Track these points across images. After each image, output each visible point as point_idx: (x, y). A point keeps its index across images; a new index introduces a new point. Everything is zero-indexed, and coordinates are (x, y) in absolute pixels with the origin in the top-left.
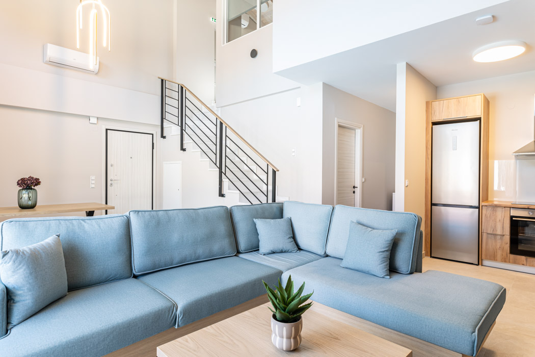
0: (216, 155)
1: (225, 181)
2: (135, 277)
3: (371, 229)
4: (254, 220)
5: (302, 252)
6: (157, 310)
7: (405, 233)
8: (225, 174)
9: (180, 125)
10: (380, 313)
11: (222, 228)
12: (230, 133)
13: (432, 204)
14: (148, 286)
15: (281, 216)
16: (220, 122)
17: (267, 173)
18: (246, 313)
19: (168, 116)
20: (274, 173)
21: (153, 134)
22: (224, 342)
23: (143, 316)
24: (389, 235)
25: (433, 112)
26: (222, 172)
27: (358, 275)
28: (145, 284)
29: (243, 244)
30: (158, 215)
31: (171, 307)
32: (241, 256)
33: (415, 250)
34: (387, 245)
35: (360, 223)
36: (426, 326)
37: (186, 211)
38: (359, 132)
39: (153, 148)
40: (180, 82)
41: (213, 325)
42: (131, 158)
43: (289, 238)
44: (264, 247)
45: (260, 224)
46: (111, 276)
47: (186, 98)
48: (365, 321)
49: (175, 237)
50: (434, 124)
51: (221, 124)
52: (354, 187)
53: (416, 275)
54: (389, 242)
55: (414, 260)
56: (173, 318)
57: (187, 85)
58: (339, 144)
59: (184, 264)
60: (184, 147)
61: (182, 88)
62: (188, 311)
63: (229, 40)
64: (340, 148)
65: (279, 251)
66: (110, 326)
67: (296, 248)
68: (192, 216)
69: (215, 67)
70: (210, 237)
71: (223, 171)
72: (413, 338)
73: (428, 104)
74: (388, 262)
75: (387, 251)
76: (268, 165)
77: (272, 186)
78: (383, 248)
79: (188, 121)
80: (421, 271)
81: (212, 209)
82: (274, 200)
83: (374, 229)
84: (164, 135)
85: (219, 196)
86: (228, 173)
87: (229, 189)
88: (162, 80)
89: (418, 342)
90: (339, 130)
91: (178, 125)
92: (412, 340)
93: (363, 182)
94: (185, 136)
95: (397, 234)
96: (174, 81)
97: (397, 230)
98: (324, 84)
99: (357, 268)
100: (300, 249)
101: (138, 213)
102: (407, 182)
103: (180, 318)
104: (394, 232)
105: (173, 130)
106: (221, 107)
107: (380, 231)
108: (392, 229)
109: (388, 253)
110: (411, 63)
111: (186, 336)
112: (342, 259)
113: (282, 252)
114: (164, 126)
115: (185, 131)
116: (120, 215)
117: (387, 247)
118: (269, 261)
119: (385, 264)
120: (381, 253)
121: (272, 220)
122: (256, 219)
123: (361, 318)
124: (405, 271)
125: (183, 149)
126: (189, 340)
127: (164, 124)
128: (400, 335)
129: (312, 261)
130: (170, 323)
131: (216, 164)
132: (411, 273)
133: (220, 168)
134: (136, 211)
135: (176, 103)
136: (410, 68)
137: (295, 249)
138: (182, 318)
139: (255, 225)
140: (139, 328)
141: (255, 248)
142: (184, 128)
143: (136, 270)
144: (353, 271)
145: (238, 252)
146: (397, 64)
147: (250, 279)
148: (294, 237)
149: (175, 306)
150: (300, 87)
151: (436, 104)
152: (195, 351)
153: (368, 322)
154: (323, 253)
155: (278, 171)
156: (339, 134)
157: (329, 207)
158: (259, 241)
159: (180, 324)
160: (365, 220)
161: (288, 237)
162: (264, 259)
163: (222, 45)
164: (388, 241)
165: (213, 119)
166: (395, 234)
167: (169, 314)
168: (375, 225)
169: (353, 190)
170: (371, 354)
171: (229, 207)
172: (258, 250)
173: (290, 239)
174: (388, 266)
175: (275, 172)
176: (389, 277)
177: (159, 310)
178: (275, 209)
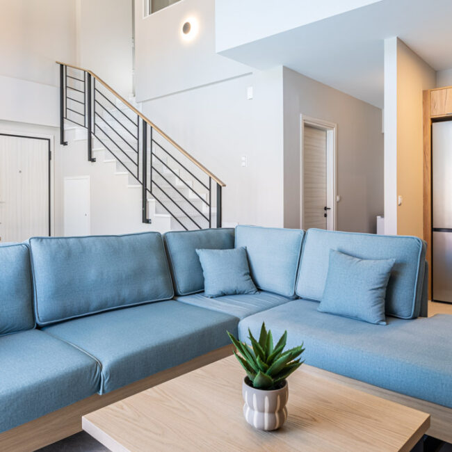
0: (138, 166)
1: (151, 202)
2: (39, 328)
3: (358, 260)
4: (197, 251)
5: (262, 293)
6: (76, 369)
7: (406, 264)
8: (151, 192)
9: (87, 126)
10: (378, 369)
11: (154, 262)
12: (157, 136)
13: (433, 230)
14: (58, 339)
15: (232, 246)
16: (143, 121)
17: (210, 190)
18: (198, 371)
19: (70, 115)
20: (219, 188)
21: (49, 140)
22: (173, 408)
23: (57, 378)
24: (384, 266)
25: (432, 105)
26: (146, 189)
27: (342, 321)
28: (53, 336)
29: (182, 282)
30: (68, 244)
31: (93, 365)
32: (181, 299)
33: (419, 287)
34: (382, 280)
35: (342, 252)
36: (442, 384)
37: (105, 238)
38: (331, 134)
39: (50, 159)
40: (87, 68)
41: (155, 387)
42: (20, 172)
43: (245, 274)
44: (212, 286)
45: (205, 256)
46: (7, 327)
47: (95, 89)
48: (356, 382)
49: (92, 274)
50: (434, 120)
51: (145, 124)
52: (326, 209)
53: (421, 321)
54: (384, 276)
55: (418, 300)
56: (96, 381)
57: (96, 71)
58: (305, 150)
59: (104, 310)
60: (93, 157)
61: (89, 75)
62: (116, 370)
63: (153, 10)
64: (306, 156)
65: (231, 292)
66: (13, 391)
67: (255, 289)
68: (115, 245)
69: (134, 48)
70: (139, 273)
71: (148, 187)
72: (424, 402)
73: (425, 94)
74: (384, 303)
75: (381, 288)
76: (210, 178)
77: (216, 208)
78: (377, 284)
79: (99, 121)
80: (426, 316)
81: (140, 236)
82: (219, 225)
83: (362, 258)
84: (65, 141)
85: (143, 222)
86: (156, 191)
87: (157, 212)
88: (62, 66)
89: (430, 407)
90: (305, 130)
91: (85, 127)
92: (423, 405)
93: (338, 202)
94: (95, 141)
95: (395, 264)
96: (77, 66)
97: (394, 260)
98: (285, 68)
99: (340, 312)
100: (259, 290)
101: (41, 241)
102: (399, 199)
103: (106, 381)
104: (391, 262)
105: (77, 134)
106: (143, 102)
107: (372, 261)
108: (387, 259)
109: (383, 291)
110: (404, 38)
111: (120, 402)
112: (319, 302)
113: (235, 293)
114: (65, 129)
115: (94, 134)
116: (17, 243)
117: (382, 283)
118: (220, 305)
119: (379, 305)
120: (374, 291)
121: (221, 251)
122: (199, 248)
123: (350, 377)
124: (406, 315)
125: (92, 160)
126: (125, 407)
127: (65, 125)
128: (405, 399)
129: (278, 305)
130: (93, 387)
131: (138, 179)
132: (414, 318)
133: (144, 184)
134: (38, 238)
135: (80, 97)
136: (403, 45)
137: (253, 289)
138: (109, 380)
139: (198, 257)
140: (51, 394)
141: (199, 289)
142: (92, 131)
143: (41, 319)
144: (335, 316)
145: (177, 295)
146: (385, 40)
147: (197, 329)
148: (251, 274)
149: (97, 365)
150: (251, 73)
151: (436, 94)
152: (134, 420)
153: (361, 383)
154: (291, 294)
155: (225, 186)
156: (305, 137)
157: (298, 233)
158: (203, 279)
159: (106, 388)
160: (349, 248)
161: (243, 273)
162: (213, 303)
163: (144, 18)
164: (383, 274)
165: (134, 116)
166: (392, 264)
167: (91, 376)
168: (364, 254)
169: (325, 212)
170: (376, 420)
171: (162, 233)
172: (203, 291)
173: (246, 276)
174: (384, 308)
175: (221, 187)
176: (385, 323)
177: (78, 369)
178: (224, 237)
